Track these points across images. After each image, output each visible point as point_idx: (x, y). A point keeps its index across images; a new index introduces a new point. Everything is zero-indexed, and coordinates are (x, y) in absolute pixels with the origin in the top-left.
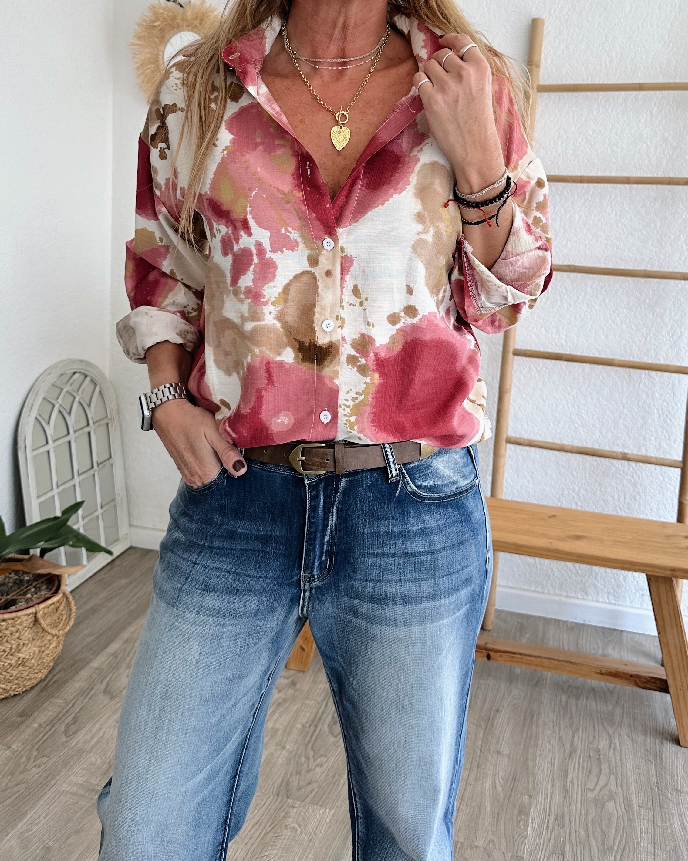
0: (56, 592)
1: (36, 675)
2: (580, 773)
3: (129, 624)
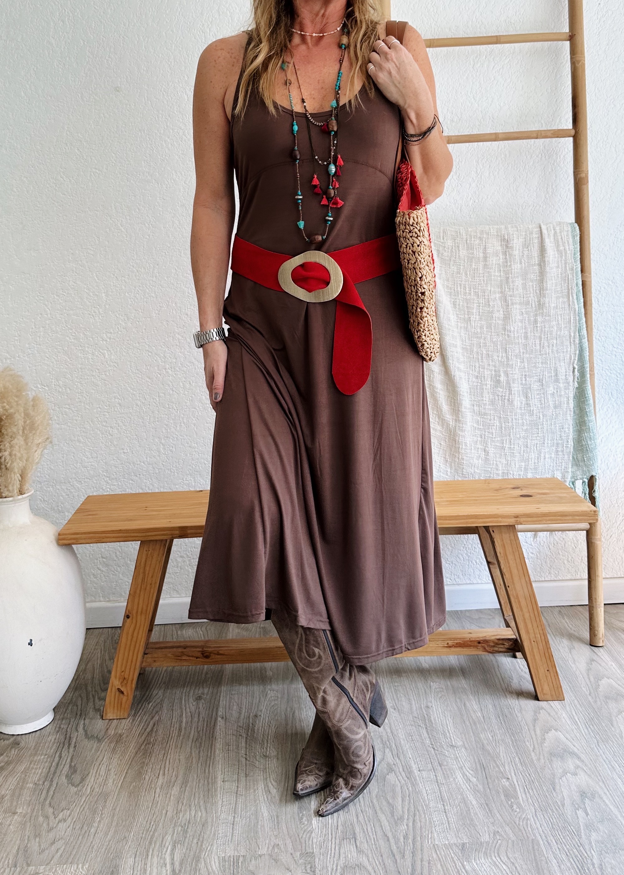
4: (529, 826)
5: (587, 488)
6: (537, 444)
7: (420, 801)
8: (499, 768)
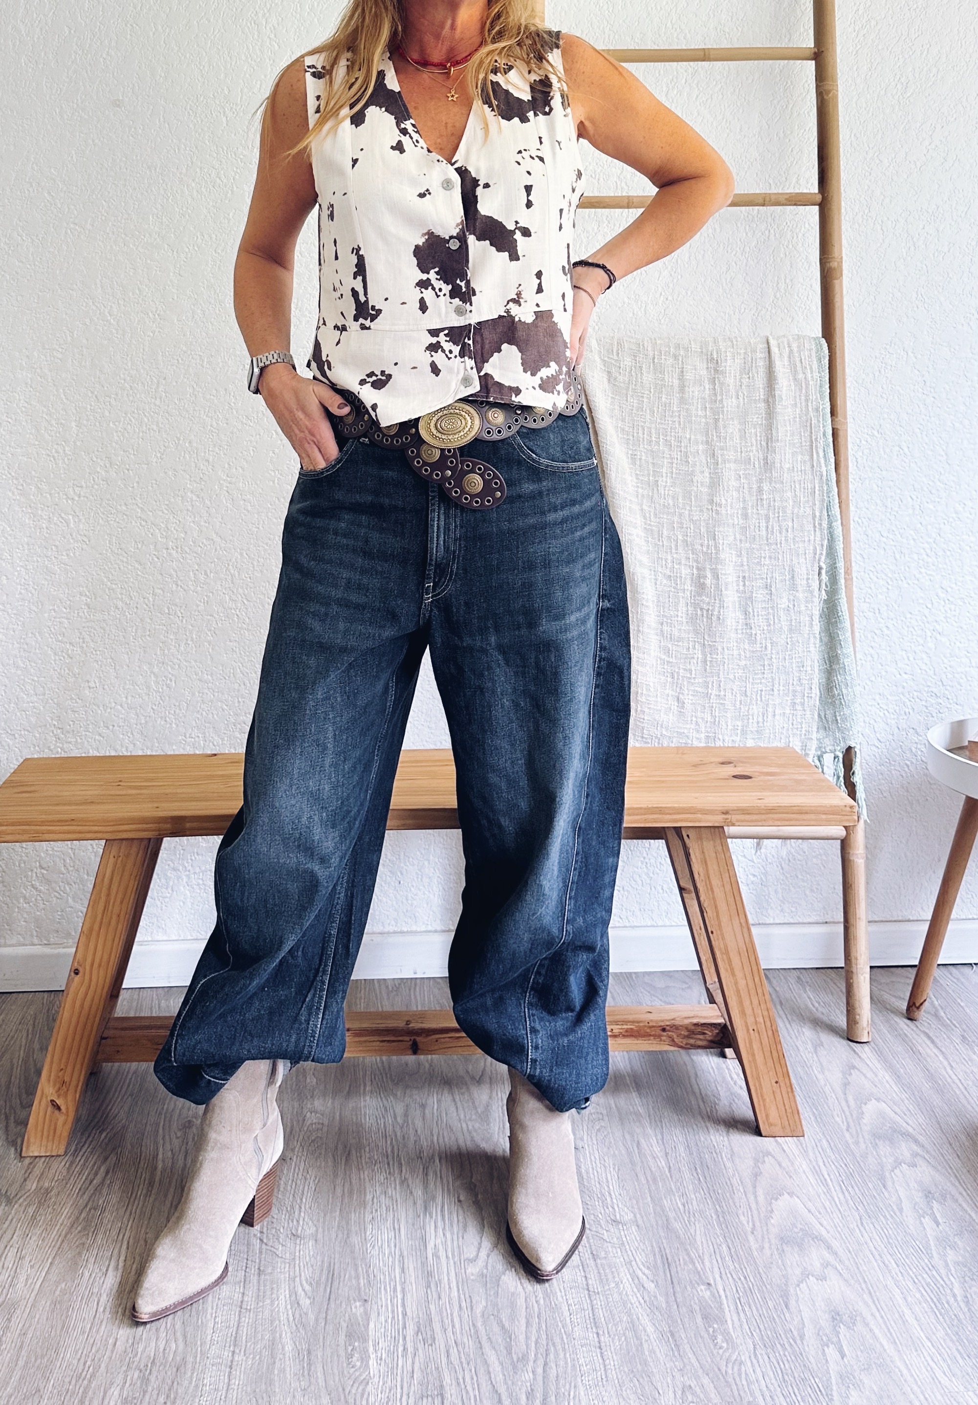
2: (449, 1237)
4: (743, 1376)
5: (841, 766)
6: (761, 691)
7: (557, 1326)
8: (694, 1264)
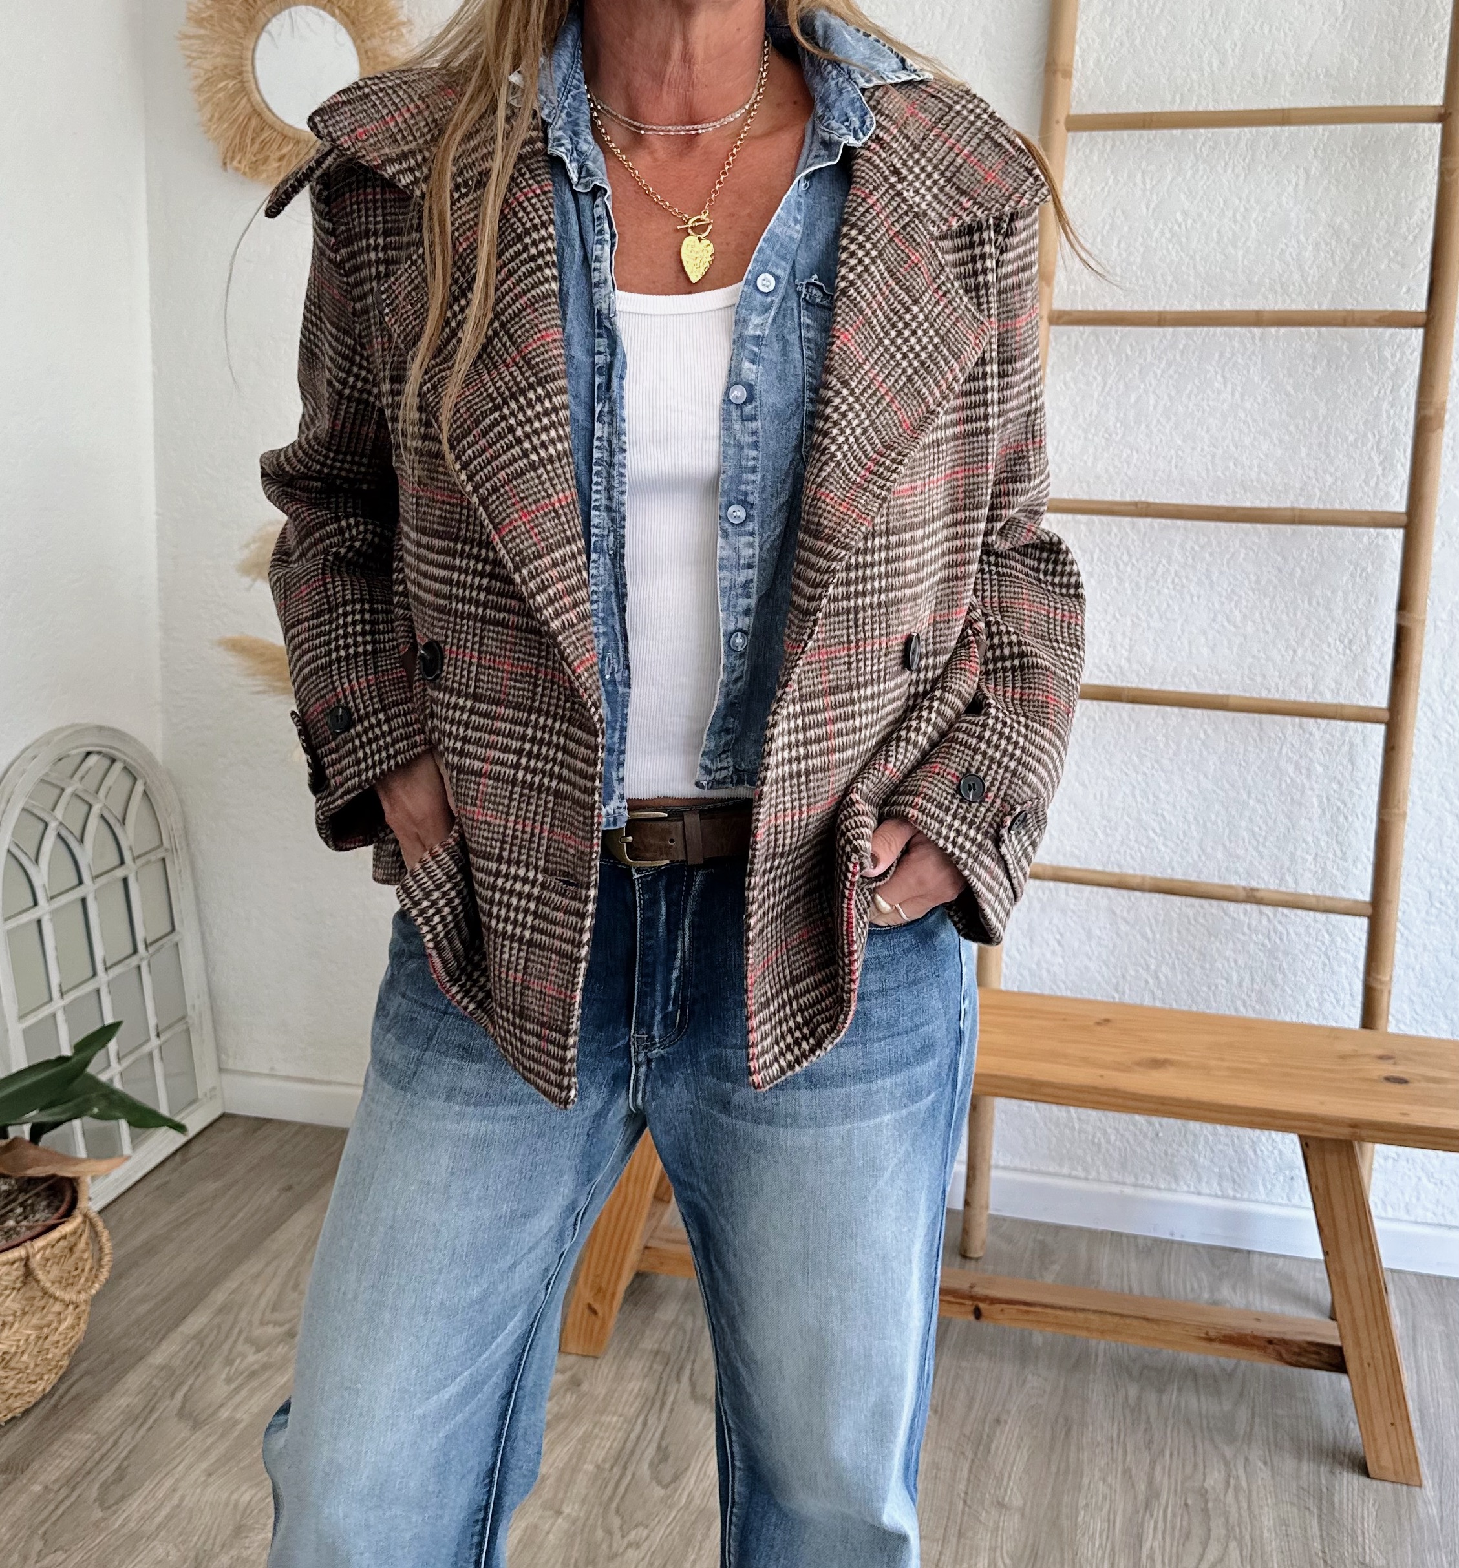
0: (68, 1214)
1: (33, 1387)
2: (1168, 1539)
3: (226, 1274)
